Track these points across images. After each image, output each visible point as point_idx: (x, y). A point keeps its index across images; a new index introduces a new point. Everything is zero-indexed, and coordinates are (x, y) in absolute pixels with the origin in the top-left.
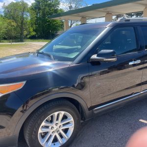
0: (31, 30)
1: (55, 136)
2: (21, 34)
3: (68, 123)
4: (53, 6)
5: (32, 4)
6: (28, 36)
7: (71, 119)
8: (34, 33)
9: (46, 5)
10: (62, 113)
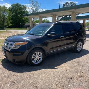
0: (9, 22)
1: (37, 60)
2: (3, 25)
3: (40, 56)
4: (22, 9)
5: (10, 7)
6: (7, 26)
7: (41, 55)
8: (10, 25)
9: (18, 8)
10: (39, 52)
